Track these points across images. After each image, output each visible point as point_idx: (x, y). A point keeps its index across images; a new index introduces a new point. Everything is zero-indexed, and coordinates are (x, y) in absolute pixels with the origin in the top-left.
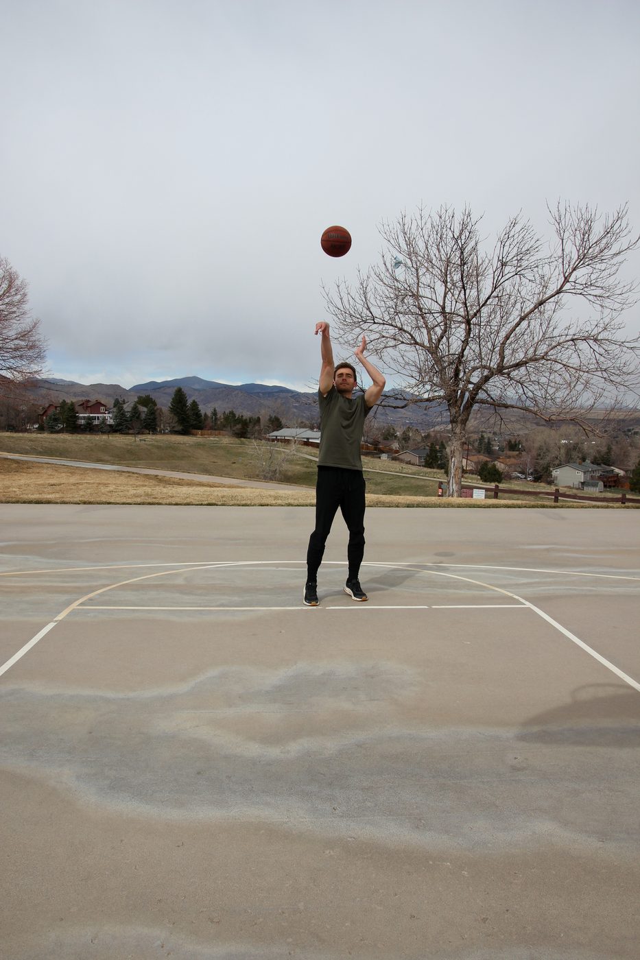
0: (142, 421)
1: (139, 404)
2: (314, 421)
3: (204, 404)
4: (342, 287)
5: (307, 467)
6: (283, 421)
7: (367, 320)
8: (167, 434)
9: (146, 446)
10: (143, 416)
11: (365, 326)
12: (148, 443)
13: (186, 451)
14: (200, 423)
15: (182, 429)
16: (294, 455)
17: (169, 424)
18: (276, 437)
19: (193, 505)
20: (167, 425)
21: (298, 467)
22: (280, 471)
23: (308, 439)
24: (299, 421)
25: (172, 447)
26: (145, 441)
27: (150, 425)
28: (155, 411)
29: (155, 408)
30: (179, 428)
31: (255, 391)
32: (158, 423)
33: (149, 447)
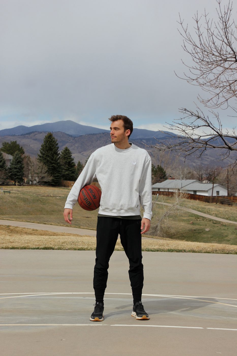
0: (6, 170)
1: (4, 151)
2: (203, 172)
3: (80, 152)
4: (202, 22)
5: (193, 224)
6: (168, 172)
7: (227, 58)
8: (35, 185)
9: (11, 199)
10: (8, 165)
11: (227, 65)
12: (14, 195)
13: (56, 205)
14: (73, 172)
15: (53, 180)
16: (178, 210)
17: (38, 174)
18: (159, 189)
19: (29, 249)
20: (35, 175)
21: (182, 224)
22: (161, 227)
23: (195, 191)
24: (186, 171)
25: (39, 200)
26: (9, 192)
27: (16, 175)
28: (23, 160)
29: (23, 156)
30: (50, 179)
31: (138, 137)
32: (26, 173)
33: (14, 200)
